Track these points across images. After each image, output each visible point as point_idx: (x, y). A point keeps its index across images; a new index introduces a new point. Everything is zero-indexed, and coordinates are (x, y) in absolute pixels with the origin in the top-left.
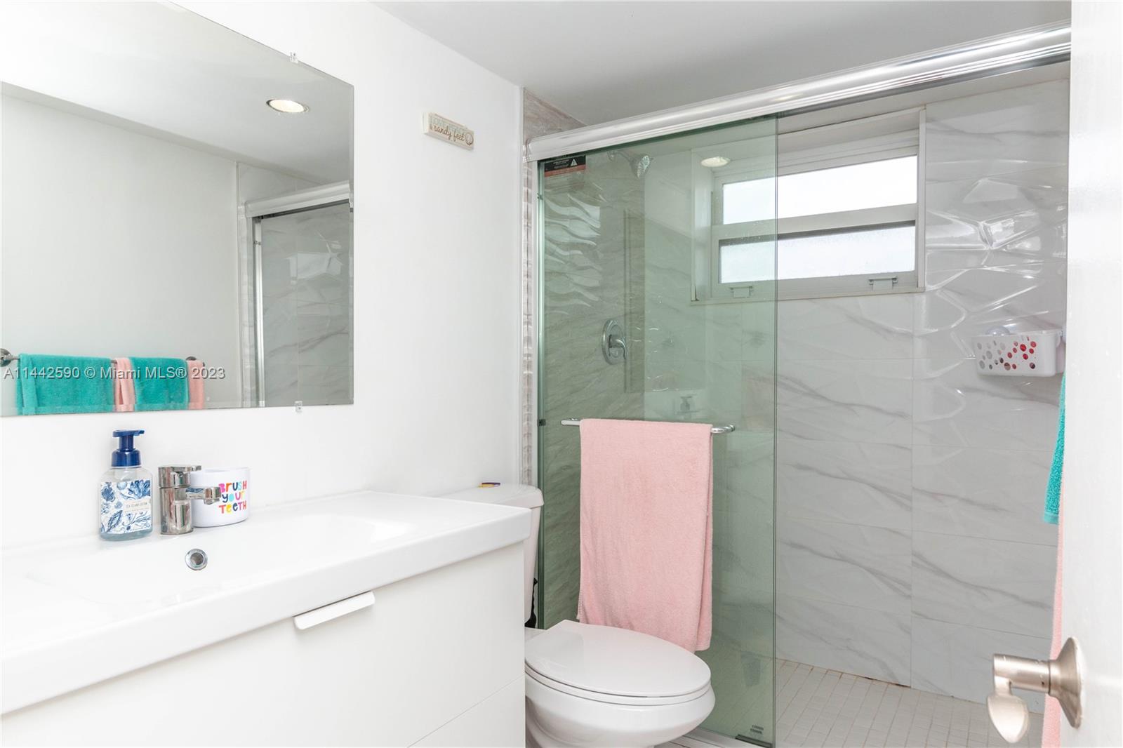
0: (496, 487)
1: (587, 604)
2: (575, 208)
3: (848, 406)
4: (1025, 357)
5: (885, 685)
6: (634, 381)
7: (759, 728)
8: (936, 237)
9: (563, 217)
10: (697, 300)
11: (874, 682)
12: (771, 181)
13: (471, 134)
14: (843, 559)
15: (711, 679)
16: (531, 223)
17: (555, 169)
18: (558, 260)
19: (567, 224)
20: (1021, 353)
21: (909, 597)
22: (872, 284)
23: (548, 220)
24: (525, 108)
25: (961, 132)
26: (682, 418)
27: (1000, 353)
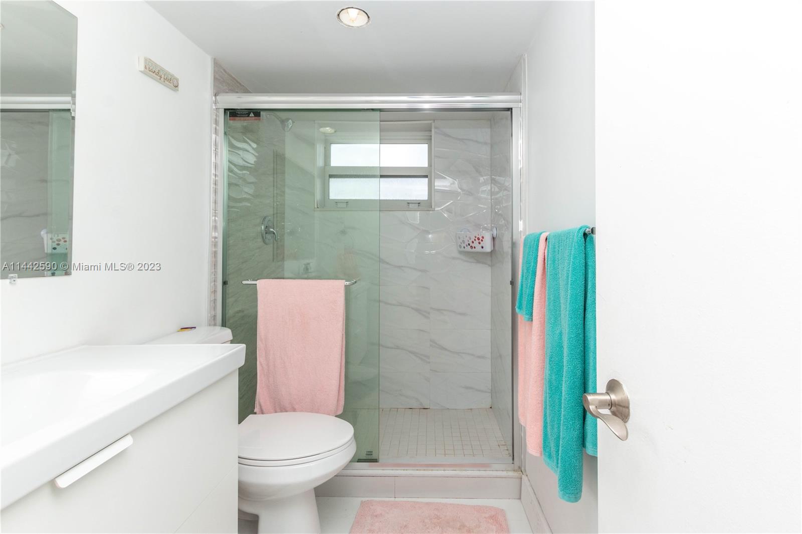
0: (193, 331)
1: (262, 402)
2: (244, 144)
3: (400, 267)
4: (479, 243)
5: (419, 410)
6: (279, 255)
7: (370, 452)
8: (439, 184)
9: (239, 149)
10: (318, 208)
11: (414, 410)
12: (376, 146)
13: (177, 80)
14: (398, 348)
15: (355, 434)
16: (218, 149)
17: (237, 117)
18: (234, 176)
19: (240, 152)
20: (477, 241)
21: (429, 363)
22: (410, 205)
23: (230, 149)
24: (215, 72)
25: (449, 136)
26: (306, 276)
27: (468, 241)
